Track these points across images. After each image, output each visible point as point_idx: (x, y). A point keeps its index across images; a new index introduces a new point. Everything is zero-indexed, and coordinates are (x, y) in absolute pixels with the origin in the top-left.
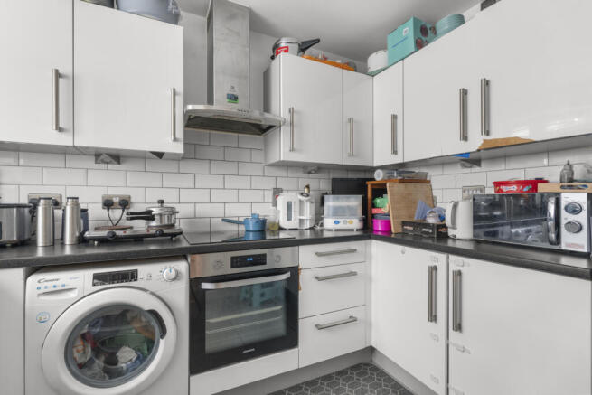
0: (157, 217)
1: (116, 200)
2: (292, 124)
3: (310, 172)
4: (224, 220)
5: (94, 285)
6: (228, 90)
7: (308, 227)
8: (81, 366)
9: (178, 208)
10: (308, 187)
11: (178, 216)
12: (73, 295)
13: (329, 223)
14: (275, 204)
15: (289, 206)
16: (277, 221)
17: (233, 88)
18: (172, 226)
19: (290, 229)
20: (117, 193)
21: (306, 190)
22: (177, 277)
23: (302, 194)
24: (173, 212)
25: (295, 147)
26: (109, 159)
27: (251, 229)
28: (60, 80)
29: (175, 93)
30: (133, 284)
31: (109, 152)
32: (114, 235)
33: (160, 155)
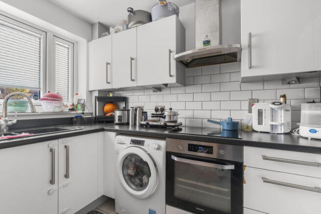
0: (167, 117)
1: (159, 108)
2: (250, 46)
3: (289, 83)
4: (209, 121)
5: (131, 143)
6: (204, 39)
7: (282, 132)
8: (130, 176)
9: (179, 112)
10: (284, 96)
11: (179, 116)
12: (124, 146)
13: (304, 131)
14: (250, 111)
15: (260, 113)
16: (250, 124)
17: (207, 36)
18: (175, 122)
19: (261, 132)
20: (160, 105)
21: (282, 100)
22: (159, 148)
23: (274, 103)
24: (175, 114)
25: (253, 65)
26: (155, 90)
27: (226, 128)
28: (132, 61)
29: (170, 52)
30: (142, 147)
31: (154, 86)
32: (148, 124)
33: (166, 85)
